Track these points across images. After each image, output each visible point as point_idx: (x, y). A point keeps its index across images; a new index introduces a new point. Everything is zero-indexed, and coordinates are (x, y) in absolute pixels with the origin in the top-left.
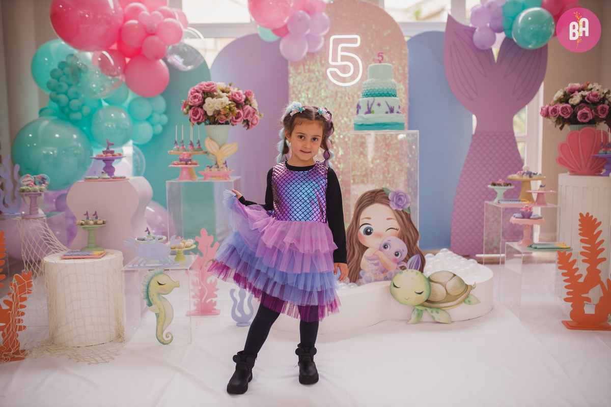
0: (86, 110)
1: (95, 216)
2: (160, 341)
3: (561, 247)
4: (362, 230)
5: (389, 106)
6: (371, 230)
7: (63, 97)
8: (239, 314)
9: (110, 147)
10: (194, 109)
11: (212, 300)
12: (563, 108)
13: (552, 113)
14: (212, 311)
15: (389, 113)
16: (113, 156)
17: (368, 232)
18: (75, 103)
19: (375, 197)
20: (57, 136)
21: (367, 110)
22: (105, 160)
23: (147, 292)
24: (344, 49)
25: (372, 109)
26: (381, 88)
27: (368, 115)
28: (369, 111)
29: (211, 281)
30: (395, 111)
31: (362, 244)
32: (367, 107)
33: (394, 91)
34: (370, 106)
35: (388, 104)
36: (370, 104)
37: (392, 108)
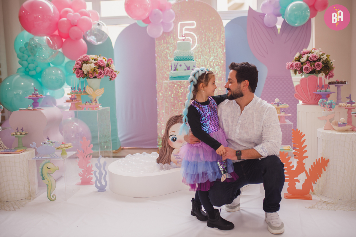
0: (38, 70)
1: (22, 130)
2: (49, 199)
3: (285, 149)
4: (170, 139)
5: (186, 66)
6: (176, 139)
7: (25, 63)
8: (99, 185)
9: (36, 91)
10: (77, 70)
11: (90, 177)
12: (296, 64)
13: (290, 67)
14: (90, 183)
15: (187, 70)
16: (36, 96)
17: (174, 140)
18: (31, 66)
19: (177, 119)
20: (22, 84)
21: (174, 69)
22: (33, 99)
23: (42, 172)
24: (187, 30)
25: (177, 68)
26: (182, 56)
27: (175, 71)
28: (175, 69)
29: (89, 166)
30: (191, 68)
31: (171, 147)
32: (174, 67)
33: (191, 57)
34: (176, 66)
35: (186, 65)
36: (176, 65)
37: (189, 67)
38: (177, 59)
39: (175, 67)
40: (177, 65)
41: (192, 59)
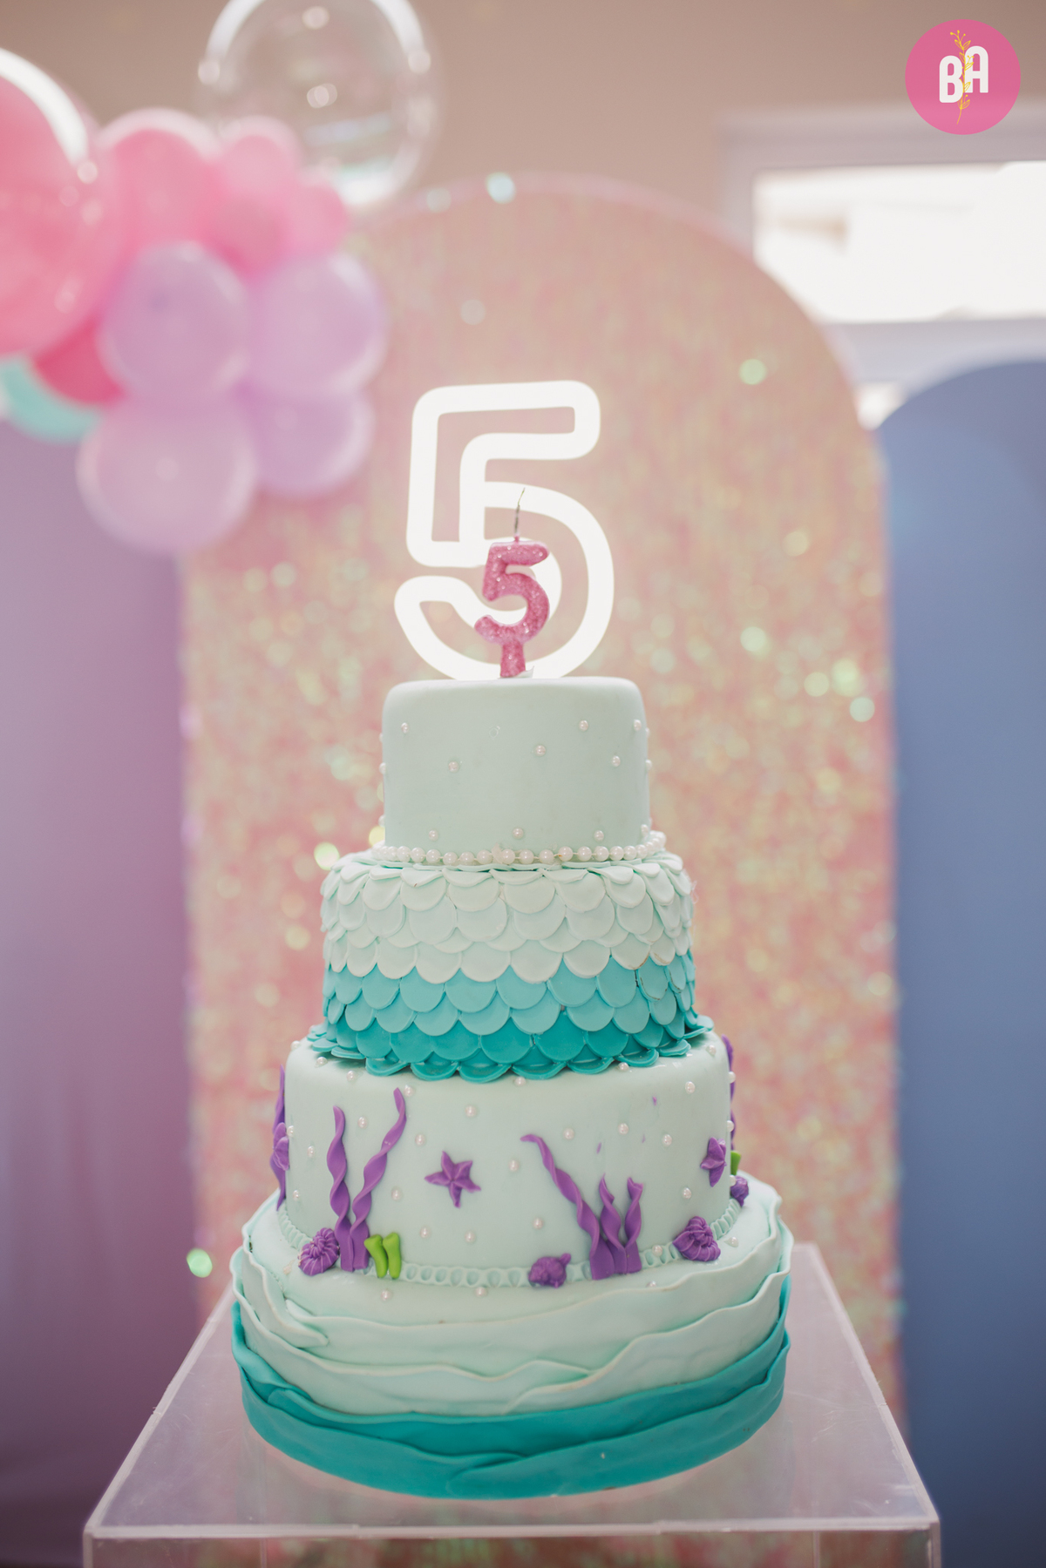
5: (564, 1183)
15: (578, 1270)
21: (329, 1221)
25: (382, 1220)
28: (351, 1243)
32: (329, 1182)
33: (654, 991)
34: (356, 1187)
35: (565, 1162)
36: (359, 1157)
37: (620, 1201)
38: (393, 1024)
39: (340, 1191)
40: (377, 1168)
41: (665, 1016)
